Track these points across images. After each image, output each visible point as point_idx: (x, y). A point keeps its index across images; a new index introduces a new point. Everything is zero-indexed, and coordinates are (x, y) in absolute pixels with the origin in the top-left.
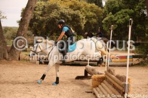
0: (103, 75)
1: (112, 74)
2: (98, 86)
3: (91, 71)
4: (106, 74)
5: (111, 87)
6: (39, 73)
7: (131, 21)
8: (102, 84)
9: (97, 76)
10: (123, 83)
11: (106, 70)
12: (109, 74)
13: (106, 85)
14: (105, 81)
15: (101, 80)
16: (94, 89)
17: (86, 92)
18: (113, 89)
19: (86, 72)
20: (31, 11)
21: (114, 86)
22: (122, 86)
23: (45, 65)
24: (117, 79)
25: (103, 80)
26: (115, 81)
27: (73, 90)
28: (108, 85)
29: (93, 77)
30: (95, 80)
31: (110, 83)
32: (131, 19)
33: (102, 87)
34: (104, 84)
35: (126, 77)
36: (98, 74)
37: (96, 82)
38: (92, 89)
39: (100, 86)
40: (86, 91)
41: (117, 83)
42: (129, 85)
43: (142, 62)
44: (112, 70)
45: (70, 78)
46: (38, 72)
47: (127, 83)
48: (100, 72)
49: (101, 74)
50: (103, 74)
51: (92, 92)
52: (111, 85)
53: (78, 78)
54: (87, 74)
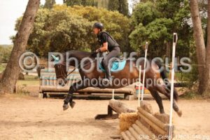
0: (135, 114)
1: (149, 112)
2: (128, 129)
3: (117, 107)
5: (147, 130)
7: (175, 36)
8: (134, 125)
9: (127, 114)
10: (165, 125)
11: (139, 106)
12: (144, 112)
13: (140, 128)
14: (137, 121)
15: (132, 120)
16: (123, 134)
17: (111, 138)
18: (150, 133)
19: (110, 109)
20: (30, 23)
21: (152, 129)
22: (163, 129)
23: (51, 100)
24: (156, 119)
25: (135, 121)
26: (153, 122)
27: (93, 135)
28: (143, 127)
29: (121, 116)
30: (123, 120)
31: (146, 124)
32: (175, 34)
33: (135, 130)
34: (137, 126)
35: (169, 117)
36: (128, 111)
37: (125, 123)
38: (120, 134)
39: (131, 129)
40: (112, 136)
41: (155, 124)
42: (173, 127)
43: (186, 93)
44: (148, 106)
45: (88, 117)
46: (41, 109)
47: (170, 125)
48: (130, 109)
49: (132, 111)
51: (119, 138)
52: (147, 127)
53: (99, 117)
54: (112, 112)
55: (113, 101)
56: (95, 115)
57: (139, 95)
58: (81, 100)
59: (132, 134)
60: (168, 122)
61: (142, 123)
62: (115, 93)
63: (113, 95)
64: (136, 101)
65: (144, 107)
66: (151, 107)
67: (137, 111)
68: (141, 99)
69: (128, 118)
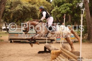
1: (67, 50)
2: (56, 59)
4: (62, 49)
6: (11, 49)
8: (59, 57)
9: (55, 51)
10: (78, 57)
14: (60, 55)
15: (58, 54)
19: (45, 48)
21: (69, 58)
24: (72, 54)
26: (70, 55)
28: (64, 57)
31: (66, 56)
34: (61, 57)
35: (79, 53)
37: (54, 55)
39: (57, 58)
44: (67, 47)
45: (34, 53)
47: (80, 57)
48: (56, 48)
50: (59, 50)
52: (66, 58)
53: (40, 52)
54: (46, 50)
55: (47, 44)
56: (38, 51)
57: (61, 41)
60: (79, 56)
61: (63, 55)
62: (48, 40)
63: (47, 41)
64: (59, 44)
65: (64, 47)
66: (68, 47)
67: (60, 49)
68: (62, 43)
69: (56, 53)
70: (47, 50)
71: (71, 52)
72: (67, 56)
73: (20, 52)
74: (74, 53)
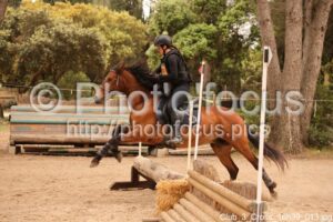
0: (183, 181)
1: (213, 179)
2: (172, 208)
3: (149, 170)
4: (192, 177)
5: (210, 209)
7: (267, 51)
8: (182, 200)
9: (168, 183)
10: (249, 202)
11: (191, 168)
14: (188, 194)
15: (181, 192)
16: (165, 215)
19: (135, 173)
21: (219, 207)
24: (228, 192)
25: (184, 193)
26: (223, 195)
28: (202, 204)
29: (159, 184)
30: (164, 191)
31: (207, 199)
33: (185, 209)
34: (190, 201)
35: (255, 188)
36: (169, 176)
37: (168, 196)
38: (157, 215)
39: (177, 206)
42: (263, 206)
44: (210, 169)
47: (259, 201)
48: (174, 173)
49: (176, 177)
50: (182, 177)
52: (210, 204)
53: (117, 186)
54: (138, 178)
55: (140, 158)
56: (110, 184)
58: (80, 158)
59: (182, 216)
60: (256, 198)
61: (198, 197)
63: (140, 148)
64: (182, 158)
65: (202, 170)
66: (214, 170)
67: (187, 176)
68: (192, 155)
69: (172, 189)
70: (142, 179)
71: (227, 185)
72: (212, 200)
73: (51, 185)
74: (238, 189)
